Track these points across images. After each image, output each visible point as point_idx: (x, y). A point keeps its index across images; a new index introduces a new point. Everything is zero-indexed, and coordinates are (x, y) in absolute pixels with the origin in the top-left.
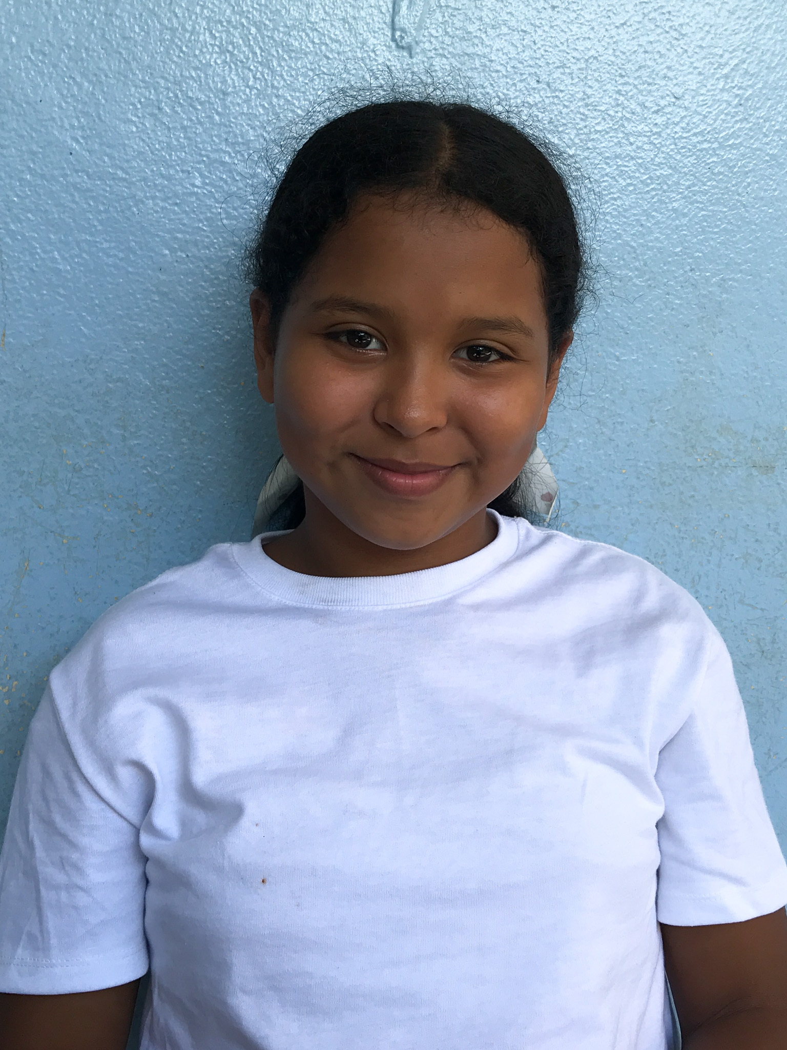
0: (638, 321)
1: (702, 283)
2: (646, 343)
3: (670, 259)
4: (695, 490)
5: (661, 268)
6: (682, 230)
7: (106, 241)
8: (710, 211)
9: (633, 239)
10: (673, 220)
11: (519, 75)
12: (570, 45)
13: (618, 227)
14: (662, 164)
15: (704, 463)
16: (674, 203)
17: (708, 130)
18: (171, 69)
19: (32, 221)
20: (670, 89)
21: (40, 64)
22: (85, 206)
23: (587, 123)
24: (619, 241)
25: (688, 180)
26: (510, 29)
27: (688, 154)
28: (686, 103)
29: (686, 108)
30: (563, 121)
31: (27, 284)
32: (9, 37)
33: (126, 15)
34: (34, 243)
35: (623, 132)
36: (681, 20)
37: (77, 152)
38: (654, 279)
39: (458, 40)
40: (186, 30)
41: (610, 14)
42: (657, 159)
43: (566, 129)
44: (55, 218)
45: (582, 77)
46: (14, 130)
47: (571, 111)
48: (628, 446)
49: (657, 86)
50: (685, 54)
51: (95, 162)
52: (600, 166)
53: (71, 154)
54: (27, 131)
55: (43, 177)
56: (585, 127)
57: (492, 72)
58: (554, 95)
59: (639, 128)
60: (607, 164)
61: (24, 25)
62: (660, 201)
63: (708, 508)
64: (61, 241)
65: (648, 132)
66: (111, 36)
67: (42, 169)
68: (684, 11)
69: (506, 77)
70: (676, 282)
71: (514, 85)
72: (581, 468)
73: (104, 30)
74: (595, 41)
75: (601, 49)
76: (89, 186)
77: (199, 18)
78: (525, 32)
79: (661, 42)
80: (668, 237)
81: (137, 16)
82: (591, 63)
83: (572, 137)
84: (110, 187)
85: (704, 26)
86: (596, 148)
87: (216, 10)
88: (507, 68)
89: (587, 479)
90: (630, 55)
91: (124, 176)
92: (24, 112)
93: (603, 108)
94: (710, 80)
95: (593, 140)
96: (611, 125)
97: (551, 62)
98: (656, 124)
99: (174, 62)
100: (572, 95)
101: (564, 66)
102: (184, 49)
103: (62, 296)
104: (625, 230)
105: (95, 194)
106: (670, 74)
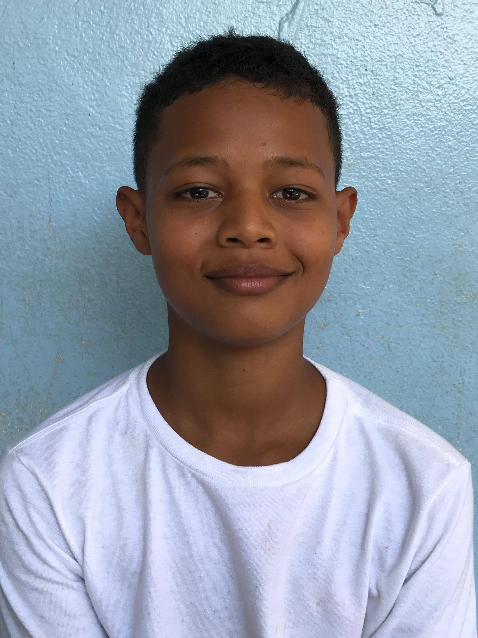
0: (426, 213)
1: (466, 191)
2: (432, 227)
3: (446, 176)
4: (462, 317)
5: (441, 182)
6: (454, 159)
7: (109, 166)
8: (471, 147)
9: (423, 164)
10: (448, 152)
11: (354, 66)
12: (386, 47)
13: (415, 157)
14: (442, 119)
15: (468, 301)
16: (449, 142)
17: (470, 98)
18: (148, 65)
19: (66, 154)
20: (447, 73)
21: (72, 63)
22: (97, 146)
23: (396, 94)
24: (415, 166)
25: (458, 128)
26: (349, 39)
27: (458, 113)
28: (457, 82)
29: (456, 85)
30: (381, 93)
31: (63, 191)
32: (55, 47)
33: (122, 33)
34: (68, 167)
35: (418, 100)
36: (454, 32)
37: (93, 114)
38: (437, 188)
39: (318, 46)
40: (157, 42)
41: (410, 29)
42: (439, 116)
43: (383, 98)
44: (80, 153)
45: (393, 67)
46: (57, 101)
47: (386, 87)
48: (421, 289)
49: (439, 72)
50: (456, 53)
51: (103, 120)
52: (403, 120)
53: (89, 115)
54: (64, 102)
55: (73, 129)
56: (395, 97)
57: (338, 64)
58: (375, 78)
59: (428, 97)
60: (408, 119)
61: (63, 40)
62: (441, 141)
63: (470, 328)
64: (83, 166)
65: (433, 99)
66: (113, 46)
67: (72, 124)
68: (455, 27)
69: (347, 67)
70: (450, 190)
71: (352, 72)
72: (391, 303)
73: (109, 43)
74: (401, 45)
75: (404, 50)
76: (100, 134)
77: (165, 35)
78: (358, 40)
79: (441, 45)
80: (445, 163)
81: (129, 34)
82: (398, 59)
83: (387, 103)
84: (112, 134)
85: (468, 35)
86: (401, 110)
87: (175, 30)
88: (347, 62)
89: (395, 310)
90: (422, 54)
91: (120, 128)
92: (63, 90)
93: (405, 86)
94: (472, 68)
95: (399, 104)
96: (410, 96)
97: (374, 58)
98: (438, 95)
99: (149, 61)
100: (387, 78)
101: (382, 60)
102: (156, 53)
103: (83, 198)
104: (418, 159)
105: (103, 139)
106: (446, 65)
